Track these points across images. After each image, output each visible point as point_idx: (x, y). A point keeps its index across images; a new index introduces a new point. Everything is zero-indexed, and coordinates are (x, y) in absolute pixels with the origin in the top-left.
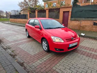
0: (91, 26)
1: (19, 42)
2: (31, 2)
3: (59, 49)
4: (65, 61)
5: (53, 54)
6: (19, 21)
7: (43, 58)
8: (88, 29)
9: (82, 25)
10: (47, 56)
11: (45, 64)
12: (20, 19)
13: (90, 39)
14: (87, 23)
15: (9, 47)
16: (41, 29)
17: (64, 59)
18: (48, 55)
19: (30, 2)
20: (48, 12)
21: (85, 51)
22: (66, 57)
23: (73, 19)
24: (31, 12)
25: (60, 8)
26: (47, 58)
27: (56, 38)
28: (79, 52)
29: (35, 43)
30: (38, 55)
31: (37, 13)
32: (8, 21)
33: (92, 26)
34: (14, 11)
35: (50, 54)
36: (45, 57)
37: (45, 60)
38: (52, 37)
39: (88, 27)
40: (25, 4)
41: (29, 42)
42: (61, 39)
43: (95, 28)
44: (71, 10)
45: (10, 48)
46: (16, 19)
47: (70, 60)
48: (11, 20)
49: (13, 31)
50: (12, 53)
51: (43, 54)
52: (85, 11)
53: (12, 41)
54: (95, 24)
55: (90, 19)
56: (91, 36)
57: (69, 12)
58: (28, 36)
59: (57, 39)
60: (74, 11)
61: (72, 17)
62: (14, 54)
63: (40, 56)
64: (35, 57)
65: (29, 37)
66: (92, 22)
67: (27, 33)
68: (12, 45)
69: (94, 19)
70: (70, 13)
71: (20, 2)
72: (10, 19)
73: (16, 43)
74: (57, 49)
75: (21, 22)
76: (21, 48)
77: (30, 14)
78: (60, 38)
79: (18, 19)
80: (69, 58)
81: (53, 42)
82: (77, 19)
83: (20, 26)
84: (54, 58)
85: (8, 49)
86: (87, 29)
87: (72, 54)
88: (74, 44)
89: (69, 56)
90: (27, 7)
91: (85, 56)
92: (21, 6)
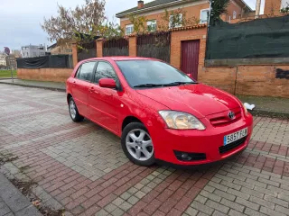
0: (269, 82)
1: (46, 136)
2: (82, 18)
3: (189, 154)
4: (212, 197)
5: (167, 173)
6: (45, 77)
7: (133, 190)
8: (262, 89)
9: (240, 80)
10: (145, 181)
11: (142, 211)
12: (48, 70)
13: (274, 120)
14: (257, 73)
15: (11, 155)
16: (121, 90)
17: (207, 188)
18: (151, 177)
19: (79, 19)
20: (135, 45)
21: (272, 156)
22: (214, 182)
23: (212, 62)
24: (83, 46)
25: (170, 32)
26: (148, 189)
27: (175, 116)
28: (252, 160)
29: (100, 137)
30: (113, 180)
31: (101, 49)
32: (12, 75)
33: (273, 80)
34: (32, 47)
35: (155, 173)
36: (139, 186)
37: (140, 195)
38: (163, 114)
39: (260, 84)
40: (63, 24)
41: (79, 135)
42: (195, 119)
43: (281, 87)
44: (205, 36)
45: (15, 159)
46: (36, 71)
47: (230, 191)
48: (21, 74)
49: (26, 104)
50: (20, 177)
51: (131, 175)
52: (247, 36)
53: (21, 135)
54: (280, 74)
55: (264, 59)
56: (277, 111)
57: (198, 41)
58: (74, 116)
59: (179, 118)
60: (214, 39)
61: (207, 57)
62: (28, 180)
63: (123, 181)
64: (104, 185)
65: (79, 119)
66: (272, 67)
67: (72, 106)
68: (22, 146)
69: (277, 60)
70: (203, 46)
71: (49, 18)
72: (19, 71)
73: (34, 140)
74: (181, 153)
75: (51, 77)
76: (54, 156)
77: (79, 51)
78: (190, 117)
79: (42, 70)
80: (224, 183)
81: (169, 130)
82: (224, 61)
83: (49, 88)
84: (173, 187)
85: (8, 161)
86: (259, 89)
87: (232, 171)
88: (238, 136)
89: (224, 178)
90: (70, 34)
91: (280, 176)
92: (52, 31)
